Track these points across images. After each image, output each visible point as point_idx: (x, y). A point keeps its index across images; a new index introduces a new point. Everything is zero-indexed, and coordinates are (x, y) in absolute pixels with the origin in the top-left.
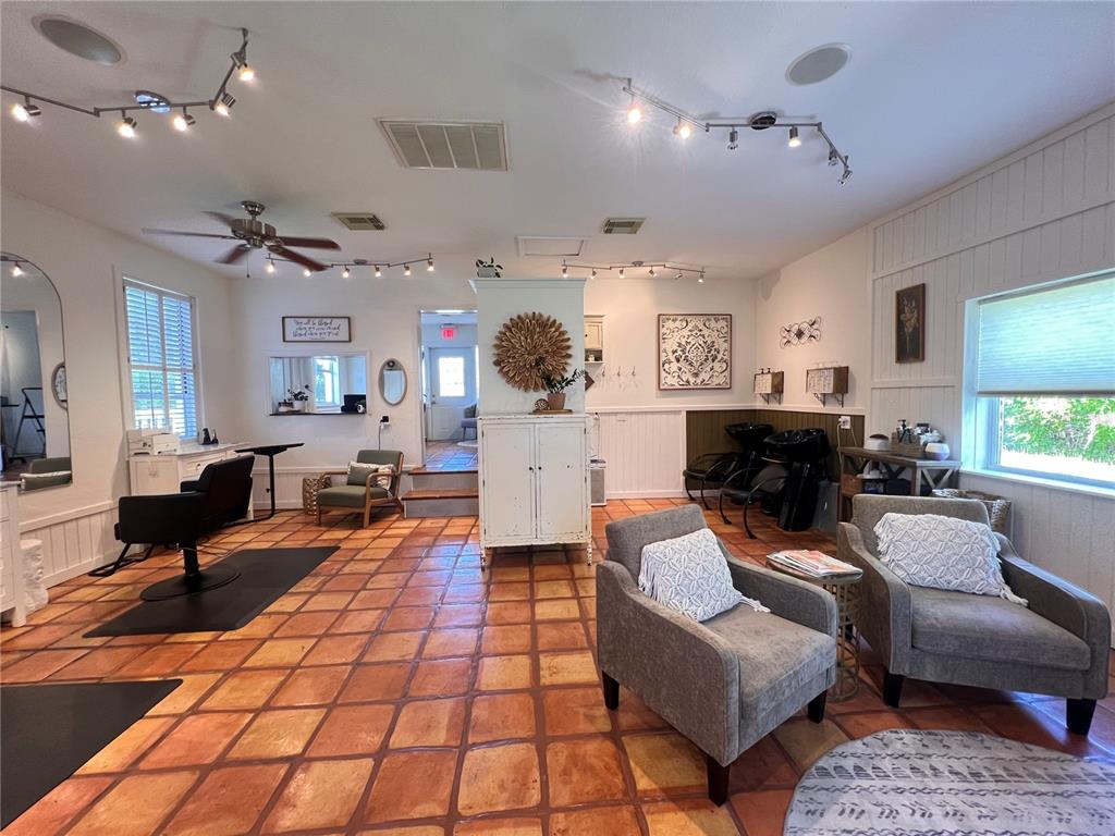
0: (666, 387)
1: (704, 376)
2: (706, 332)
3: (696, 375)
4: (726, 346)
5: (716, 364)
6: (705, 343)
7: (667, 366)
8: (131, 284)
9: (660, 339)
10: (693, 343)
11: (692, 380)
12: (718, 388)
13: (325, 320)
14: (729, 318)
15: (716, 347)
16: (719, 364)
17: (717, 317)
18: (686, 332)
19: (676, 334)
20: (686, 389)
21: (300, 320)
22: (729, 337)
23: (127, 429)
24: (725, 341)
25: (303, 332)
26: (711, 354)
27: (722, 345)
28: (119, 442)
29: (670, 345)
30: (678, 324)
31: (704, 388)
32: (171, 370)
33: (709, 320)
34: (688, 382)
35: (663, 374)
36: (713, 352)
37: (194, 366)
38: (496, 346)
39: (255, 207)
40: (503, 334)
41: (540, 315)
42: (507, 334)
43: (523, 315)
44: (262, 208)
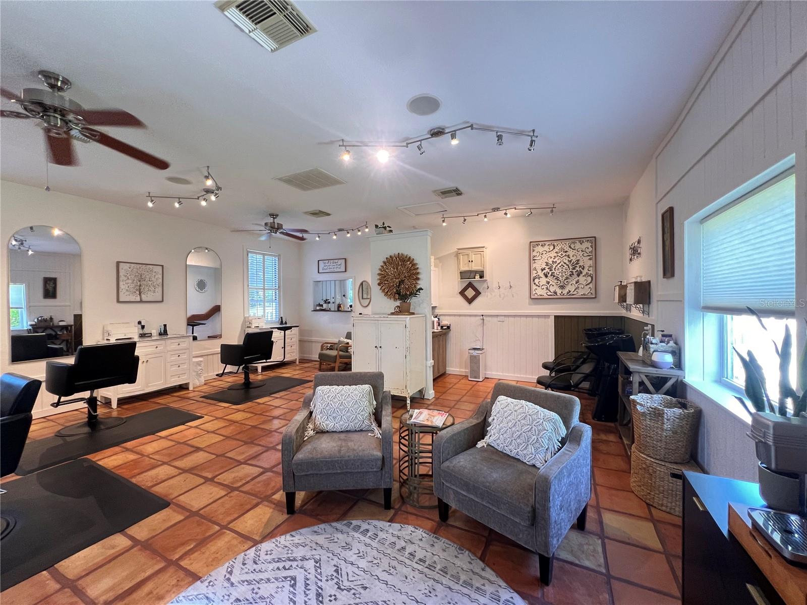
0: (536, 296)
1: (570, 288)
2: (571, 253)
3: (562, 287)
4: (591, 262)
5: (582, 279)
6: (570, 261)
7: (537, 281)
8: (252, 252)
9: (532, 260)
10: (558, 262)
11: (559, 291)
12: (584, 298)
13: (335, 261)
14: (594, 241)
15: (581, 263)
16: (585, 278)
17: (581, 240)
18: (553, 254)
19: (544, 255)
20: (553, 298)
21: (325, 261)
22: (594, 255)
23: (245, 316)
24: (590, 259)
25: (326, 267)
26: (576, 270)
27: (587, 263)
28: (241, 323)
29: (540, 264)
30: (546, 248)
31: (570, 297)
32: (267, 289)
33: (574, 243)
34: (555, 293)
35: (534, 287)
36: (578, 269)
37: (279, 287)
38: (379, 274)
39: (274, 216)
40: (382, 267)
41: (402, 254)
42: (385, 267)
43: (393, 255)
44: (277, 215)
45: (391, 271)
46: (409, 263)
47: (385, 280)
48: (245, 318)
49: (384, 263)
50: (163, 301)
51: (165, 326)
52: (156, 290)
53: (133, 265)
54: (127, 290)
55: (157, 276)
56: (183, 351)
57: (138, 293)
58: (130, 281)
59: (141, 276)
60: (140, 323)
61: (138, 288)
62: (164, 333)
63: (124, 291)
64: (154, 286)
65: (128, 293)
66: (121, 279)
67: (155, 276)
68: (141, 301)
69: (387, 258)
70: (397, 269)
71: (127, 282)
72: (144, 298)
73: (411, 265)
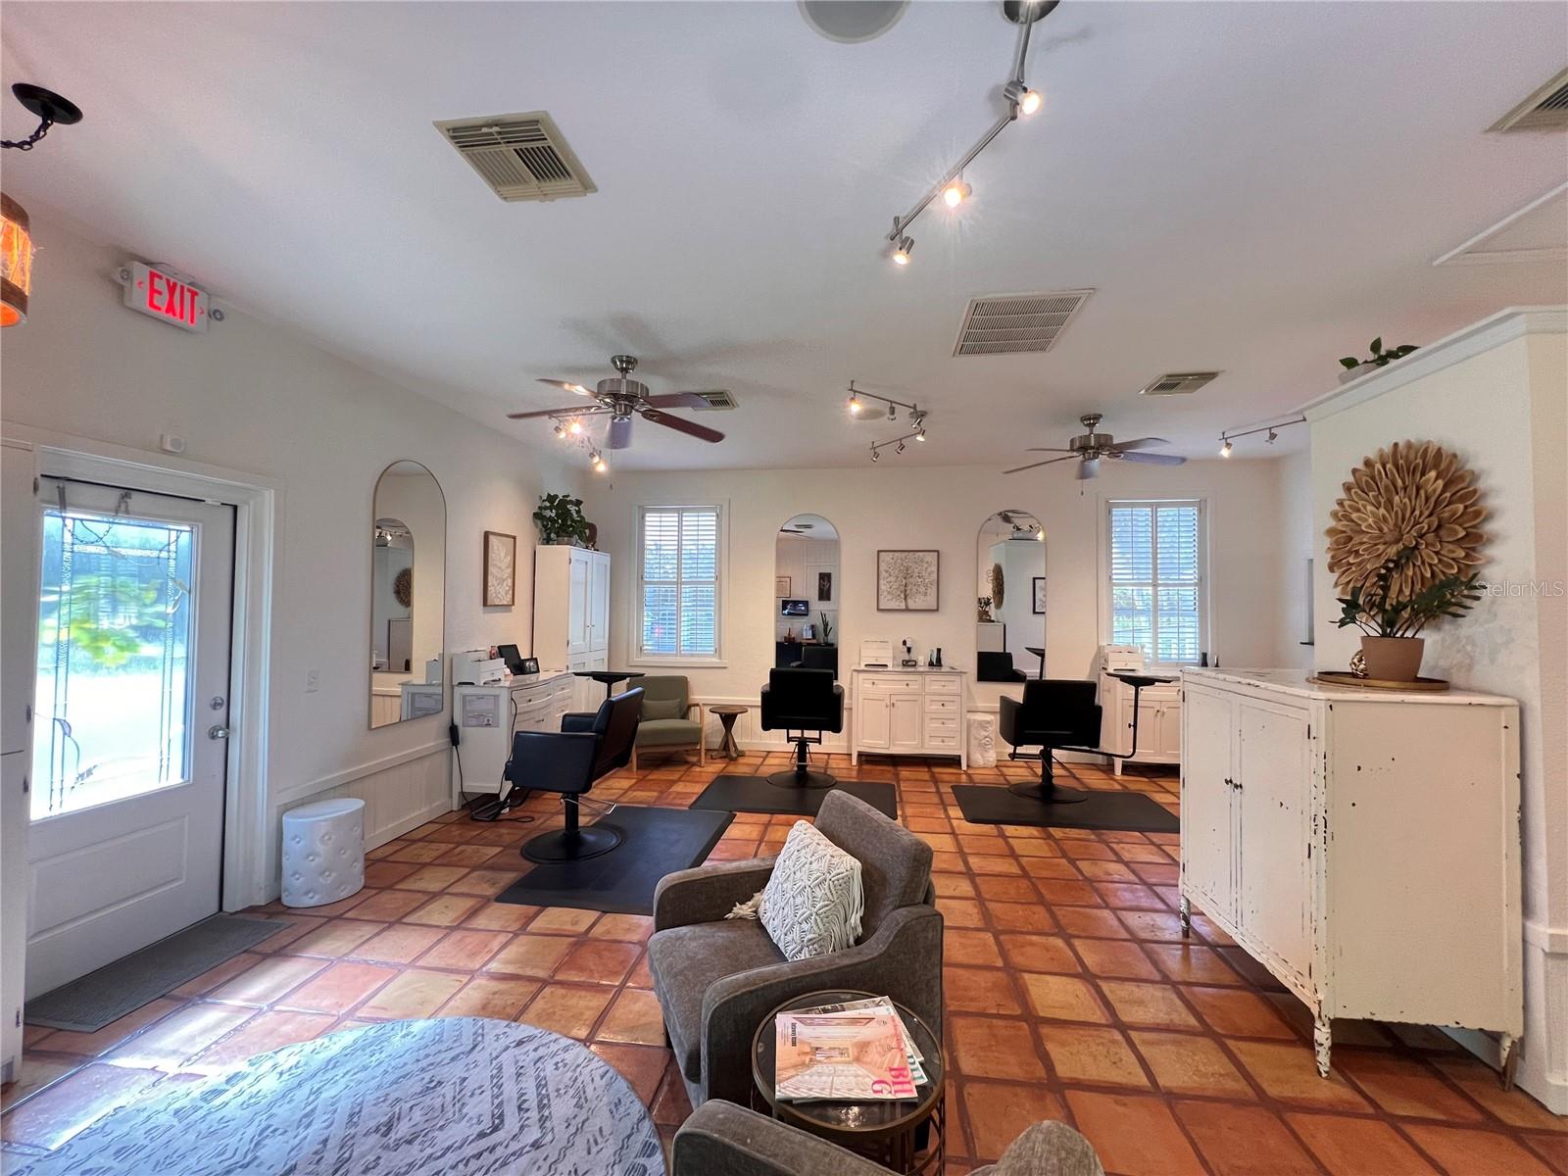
8: (1118, 505)
23: (1100, 643)
28: (1091, 658)
37: (1201, 579)
38: (1331, 532)
39: (1091, 420)
40: (1341, 503)
41: (1409, 445)
42: (1346, 503)
43: (1372, 455)
44: (1097, 417)
45: (1369, 515)
46: (1433, 474)
47: (1350, 552)
48: (1099, 648)
49: (1348, 488)
50: (937, 610)
51: (939, 650)
52: (929, 590)
53: (896, 554)
54: (889, 593)
55: (929, 570)
56: (951, 698)
57: (903, 596)
58: (892, 579)
59: (907, 570)
60: (904, 643)
61: (902, 588)
62: (936, 663)
63: (885, 593)
64: (926, 586)
65: (889, 597)
66: (881, 577)
67: (926, 568)
68: (907, 610)
69: (1355, 471)
70: (1390, 502)
71: (889, 580)
72: (912, 605)
73: (1440, 483)
